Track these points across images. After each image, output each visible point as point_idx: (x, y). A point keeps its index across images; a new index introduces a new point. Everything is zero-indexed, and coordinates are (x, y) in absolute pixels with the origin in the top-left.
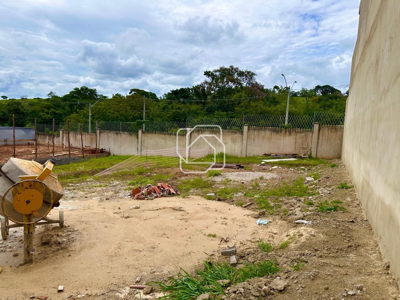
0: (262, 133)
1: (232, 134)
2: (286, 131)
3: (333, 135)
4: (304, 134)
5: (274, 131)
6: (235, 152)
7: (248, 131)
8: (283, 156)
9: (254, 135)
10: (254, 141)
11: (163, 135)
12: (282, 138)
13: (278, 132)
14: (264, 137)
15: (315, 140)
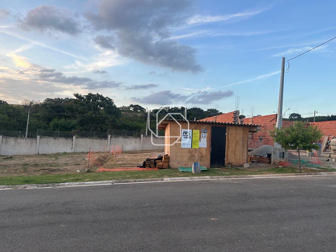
6: (136, 148)
10: (146, 142)
11: (92, 139)
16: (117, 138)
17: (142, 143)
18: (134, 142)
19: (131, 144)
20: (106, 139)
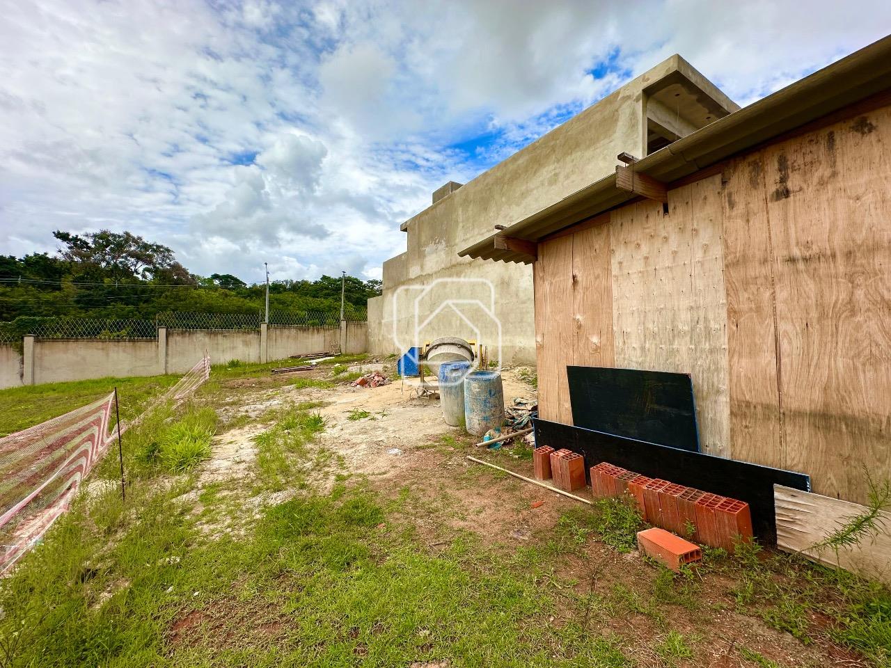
0: (286, 332)
1: (244, 334)
2: (314, 329)
3: (359, 332)
4: (332, 331)
5: (300, 329)
6: (249, 358)
7: (267, 331)
8: (314, 356)
9: (276, 335)
10: (276, 342)
12: (310, 336)
13: (305, 330)
14: (288, 337)
15: (343, 337)
16: (187, 334)
17: (264, 344)
18: (241, 343)
19: (234, 348)
20: (151, 341)
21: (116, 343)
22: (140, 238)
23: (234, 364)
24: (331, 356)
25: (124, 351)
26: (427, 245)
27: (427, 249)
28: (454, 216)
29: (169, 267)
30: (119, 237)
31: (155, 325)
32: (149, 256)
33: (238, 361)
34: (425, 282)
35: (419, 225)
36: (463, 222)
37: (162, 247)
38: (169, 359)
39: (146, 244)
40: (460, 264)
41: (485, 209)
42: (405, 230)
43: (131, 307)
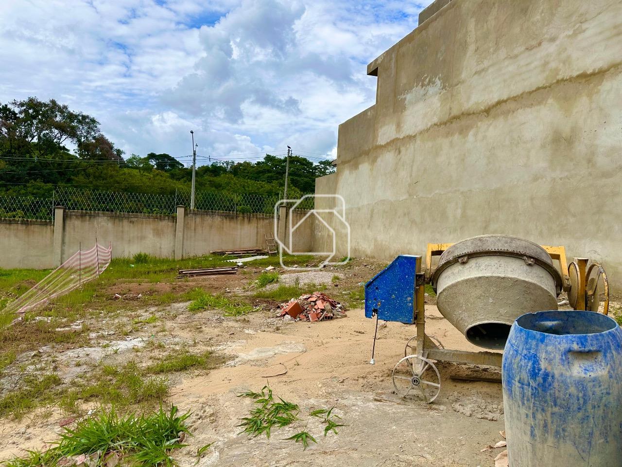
0: (208, 219)
1: (155, 221)
2: (244, 217)
4: (267, 221)
5: (226, 217)
6: (161, 251)
7: (185, 216)
8: (243, 253)
9: (195, 223)
10: (195, 233)
12: (239, 226)
13: (233, 218)
14: (211, 227)
16: (88, 218)
17: (179, 234)
18: (151, 232)
19: (142, 238)
20: (46, 224)
21: (8, 226)
22: (65, 107)
23: (141, 259)
24: (263, 254)
25: (16, 236)
26: (408, 88)
27: (409, 97)
28: (459, 36)
29: (94, 141)
30: (45, 105)
31: (51, 203)
32: (73, 128)
33: (146, 256)
34: (403, 149)
35: (397, 61)
36: (477, 41)
37: (87, 117)
38: (66, 248)
39: (72, 114)
40: (469, 114)
41: (525, 11)
42: (374, 72)
43: (50, 185)
